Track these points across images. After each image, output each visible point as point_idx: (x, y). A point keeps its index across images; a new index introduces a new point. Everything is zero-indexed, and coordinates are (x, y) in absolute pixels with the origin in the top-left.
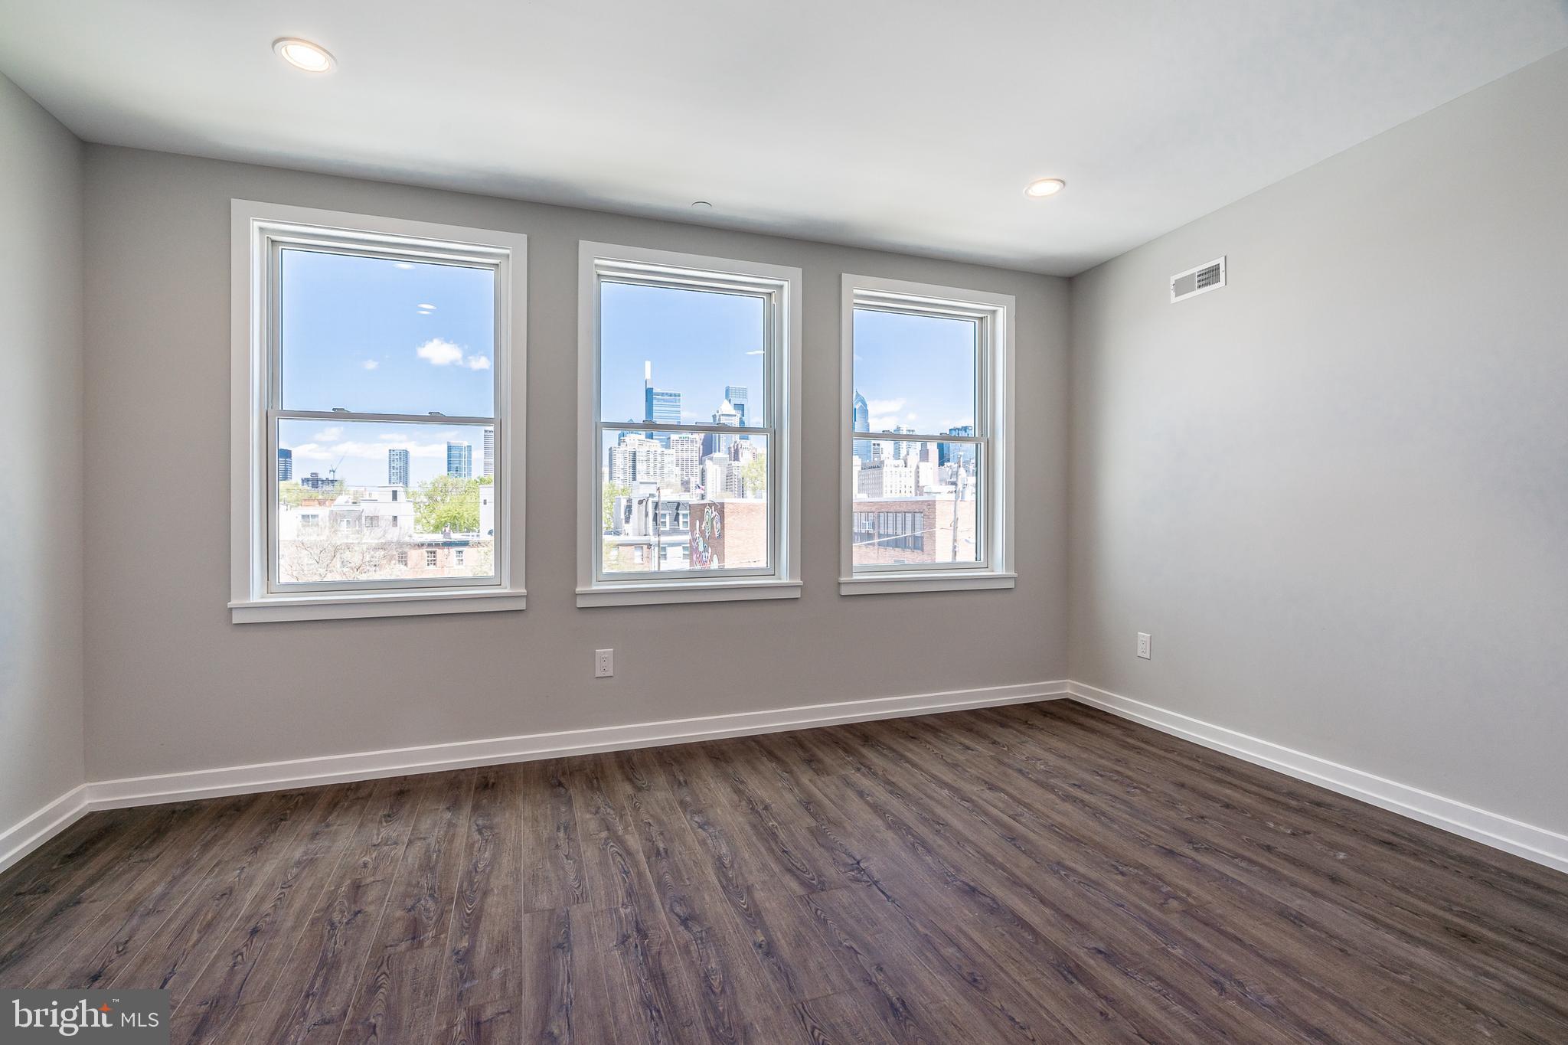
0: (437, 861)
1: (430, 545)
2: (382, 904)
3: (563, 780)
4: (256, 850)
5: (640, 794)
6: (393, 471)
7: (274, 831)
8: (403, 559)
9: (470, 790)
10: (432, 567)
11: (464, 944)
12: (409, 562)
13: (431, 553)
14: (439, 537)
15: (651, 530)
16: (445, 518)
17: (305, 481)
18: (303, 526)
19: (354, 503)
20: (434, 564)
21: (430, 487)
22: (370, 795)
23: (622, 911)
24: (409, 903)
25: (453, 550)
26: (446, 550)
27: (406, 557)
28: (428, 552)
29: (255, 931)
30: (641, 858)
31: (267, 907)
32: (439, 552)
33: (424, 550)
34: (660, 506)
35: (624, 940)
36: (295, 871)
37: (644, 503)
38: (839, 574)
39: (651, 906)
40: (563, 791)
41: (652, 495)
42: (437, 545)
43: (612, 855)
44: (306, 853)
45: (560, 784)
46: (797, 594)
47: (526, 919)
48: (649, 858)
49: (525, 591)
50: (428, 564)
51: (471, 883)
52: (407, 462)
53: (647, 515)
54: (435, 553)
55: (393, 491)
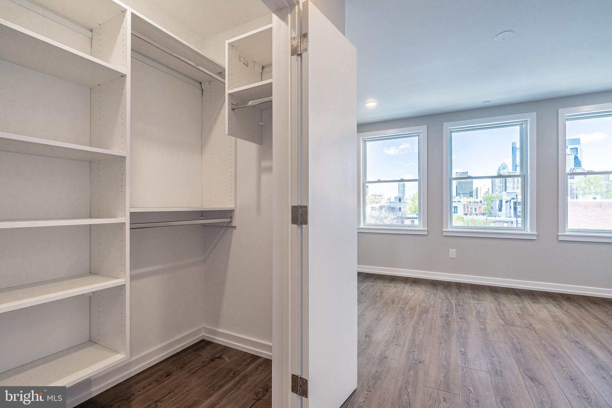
0: (399, 292)
1: (412, 218)
2: (387, 296)
3: (437, 285)
4: (362, 281)
5: (460, 293)
6: (400, 191)
7: (366, 279)
9: (410, 281)
11: (403, 306)
15: (513, 215)
18: (372, 211)
19: (387, 203)
21: (413, 197)
22: (386, 278)
23: (444, 312)
24: (392, 297)
27: (403, 222)
28: (411, 221)
29: (362, 293)
30: (454, 305)
31: (364, 290)
34: (517, 204)
35: (442, 317)
36: (369, 286)
37: (509, 202)
38: (558, 232)
39: (452, 313)
40: (436, 287)
41: (513, 199)
42: (415, 218)
43: (445, 302)
44: (372, 284)
45: (436, 285)
46: (535, 238)
47: (418, 307)
48: (456, 305)
49: (427, 229)
51: (407, 298)
52: (404, 188)
53: (510, 208)
54: (414, 221)
55: (399, 199)
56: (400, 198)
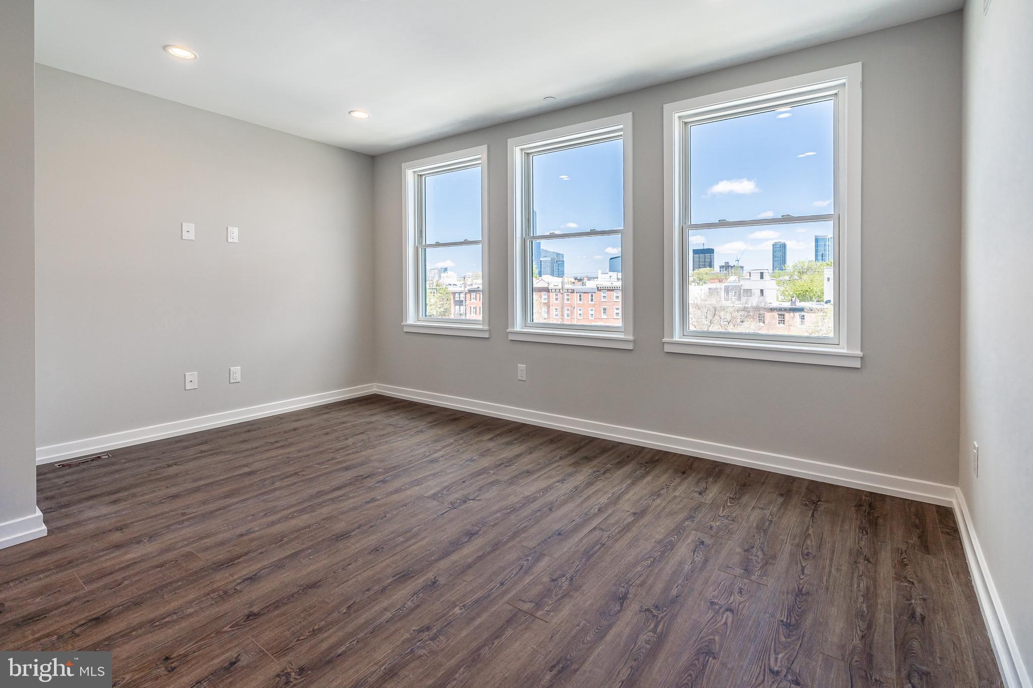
1: (780, 310)
8: (761, 319)
10: (782, 325)
12: (766, 321)
13: (781, 315)
14: (787, 305)
16: (799, 291)
17: (721, 267)
20: (784, 323)
25: (797, 314)
26: (792, 314)
27: (764, 317)
28: (779, 315)
32: (787, 315)
33: (776, 314)
42: (785, 310)
50: (779, 323)
52: (785, 251)
54: (784, 316)
55: (761, 273)
56: (761, 271)
